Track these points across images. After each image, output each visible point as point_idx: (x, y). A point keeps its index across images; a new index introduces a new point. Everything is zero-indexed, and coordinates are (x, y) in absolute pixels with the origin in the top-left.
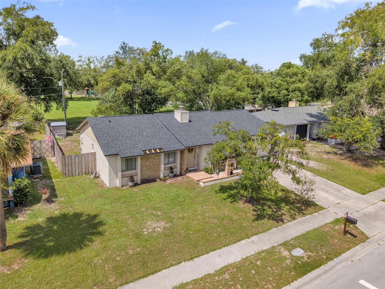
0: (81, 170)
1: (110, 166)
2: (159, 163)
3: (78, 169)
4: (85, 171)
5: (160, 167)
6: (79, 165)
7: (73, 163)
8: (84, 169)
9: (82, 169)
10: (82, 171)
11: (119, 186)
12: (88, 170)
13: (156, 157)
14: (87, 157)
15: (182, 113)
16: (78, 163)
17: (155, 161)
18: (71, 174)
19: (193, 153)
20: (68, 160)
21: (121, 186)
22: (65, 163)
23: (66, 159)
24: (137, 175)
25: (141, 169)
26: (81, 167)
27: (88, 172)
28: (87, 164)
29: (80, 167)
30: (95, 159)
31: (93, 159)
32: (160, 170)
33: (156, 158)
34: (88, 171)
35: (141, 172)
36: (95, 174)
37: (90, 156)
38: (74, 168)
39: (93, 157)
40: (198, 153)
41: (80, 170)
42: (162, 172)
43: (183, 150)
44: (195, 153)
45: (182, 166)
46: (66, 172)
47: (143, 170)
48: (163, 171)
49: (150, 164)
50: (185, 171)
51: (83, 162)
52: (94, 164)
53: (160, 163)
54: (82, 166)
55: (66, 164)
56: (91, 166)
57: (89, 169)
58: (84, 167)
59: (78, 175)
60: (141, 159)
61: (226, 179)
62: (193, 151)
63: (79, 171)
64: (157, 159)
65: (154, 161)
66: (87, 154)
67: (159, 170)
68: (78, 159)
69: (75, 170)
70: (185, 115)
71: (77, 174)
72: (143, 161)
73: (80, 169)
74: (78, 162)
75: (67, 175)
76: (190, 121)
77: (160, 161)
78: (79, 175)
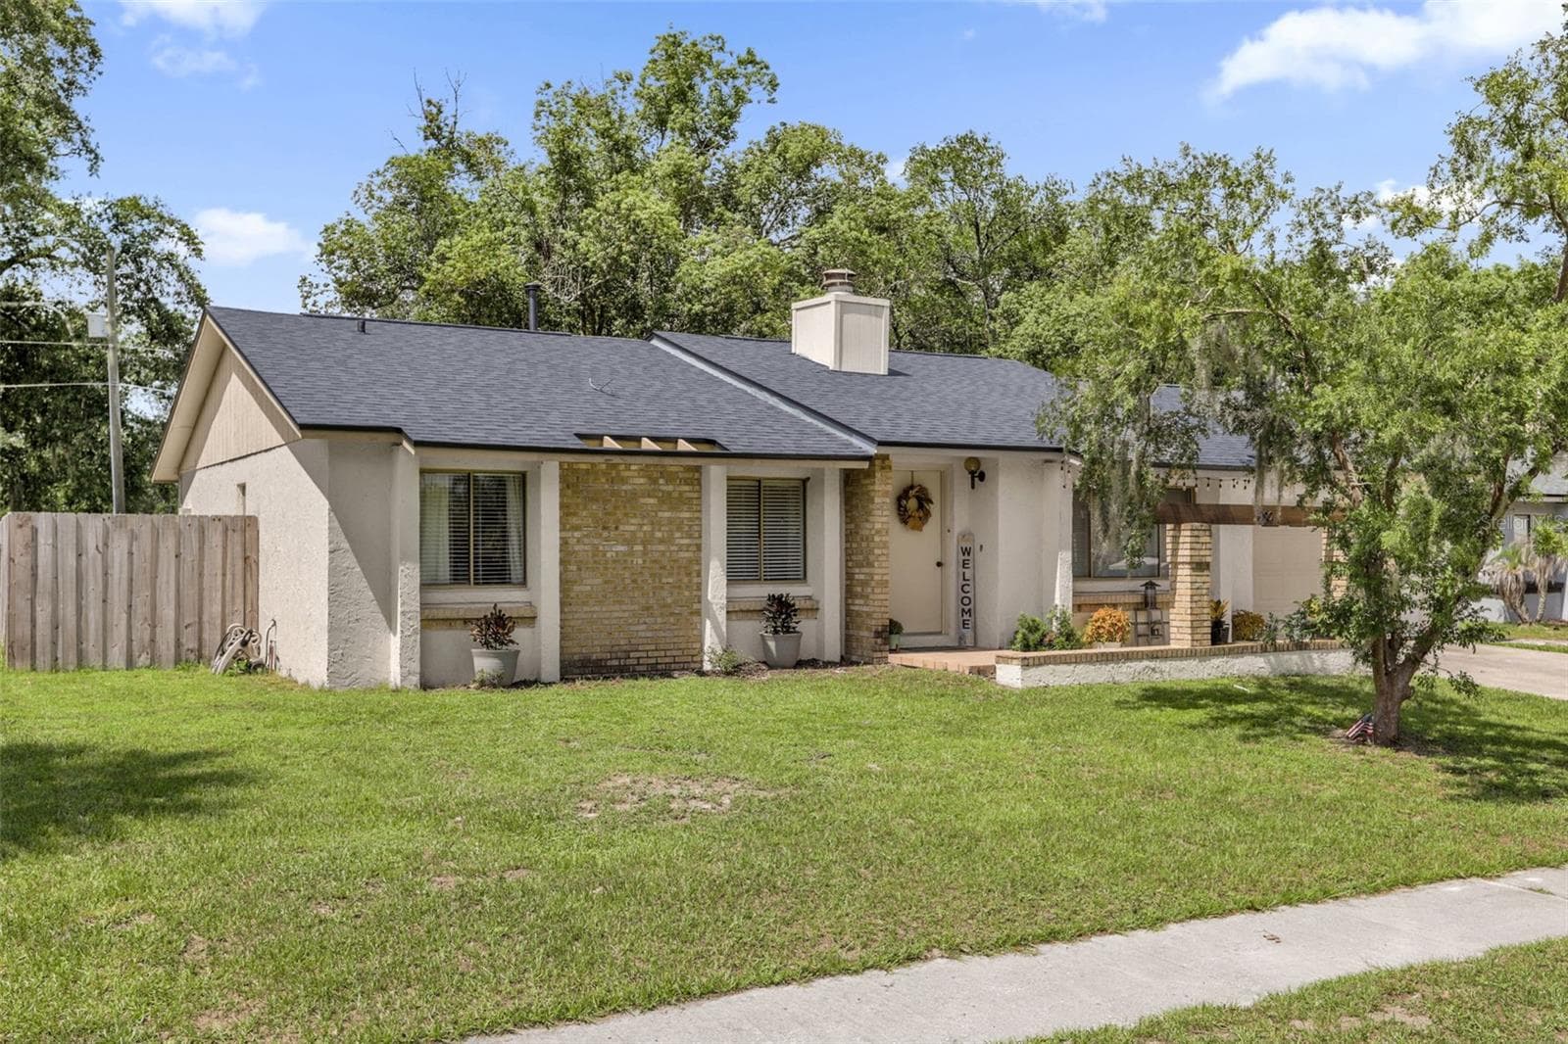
0: (147, 638)
1: (336, 524)
2: (690, 561)
3: (124, 622)
4: (178, 644)
5: (699, 585)
6: (131, 592)
7: (91, 578)
8: (171, 627)
9: (153, 627)
10: (153, 641)
11: (404, 678)
12: (200, 640)
13: (672, 509)
14: (196, 545)
15: (843, 307)
16: (125, 584)
17: (661, 541)
18: (72, 657)
19: (932, 526)
20: (55, 547)
21: (415, 679)
22: (34, 568)
23: (41, 540)
24: (535, 618)
25: (565, 584)
26: (147, 610)
27: (200, 649)
28: (190, 594)
29: (141, 610)
30: (250, 563)
31: (240, 563)
32: (698, 613)
33: (670, 521)
34: (193, 645)
35: (562, 604)
36: (244, 643)
37: (215, 539)
38: (93, 615)
39: (238, 549)
40: (965, 536)
41: (142, 633)
42: (716, 627)
43: (865, 465)
44: (945, 531)
45: (858, 605)
46: (33, 636)
47: (576, 588)
48: (722, 616)
49: (631, 553)
50: (878, 634)
51: (162, 578)
52: (239, 601)
53: (698, 562)
54: (154, 608)
55: (35, 576)
56: (217, 608)
57: (206, 636)
58: (168, 613)
59: (123, 665)
60: (562, 506)
61: (1184, 664)
62: (927, 514)
63: (130, 640)
64: (679, 529)
65: (659, 535)
66: (196, 524)
67: (695, 608)
68: (131, 554)
69: (105, 629)
70: (863, 318)
71: (117, 655)
72: (577, 528)
73: (137, 624)
74: (125, 576)
75: (42, 659)
76: (892, 373)
77: (699, 547)
78: (130, 664)
